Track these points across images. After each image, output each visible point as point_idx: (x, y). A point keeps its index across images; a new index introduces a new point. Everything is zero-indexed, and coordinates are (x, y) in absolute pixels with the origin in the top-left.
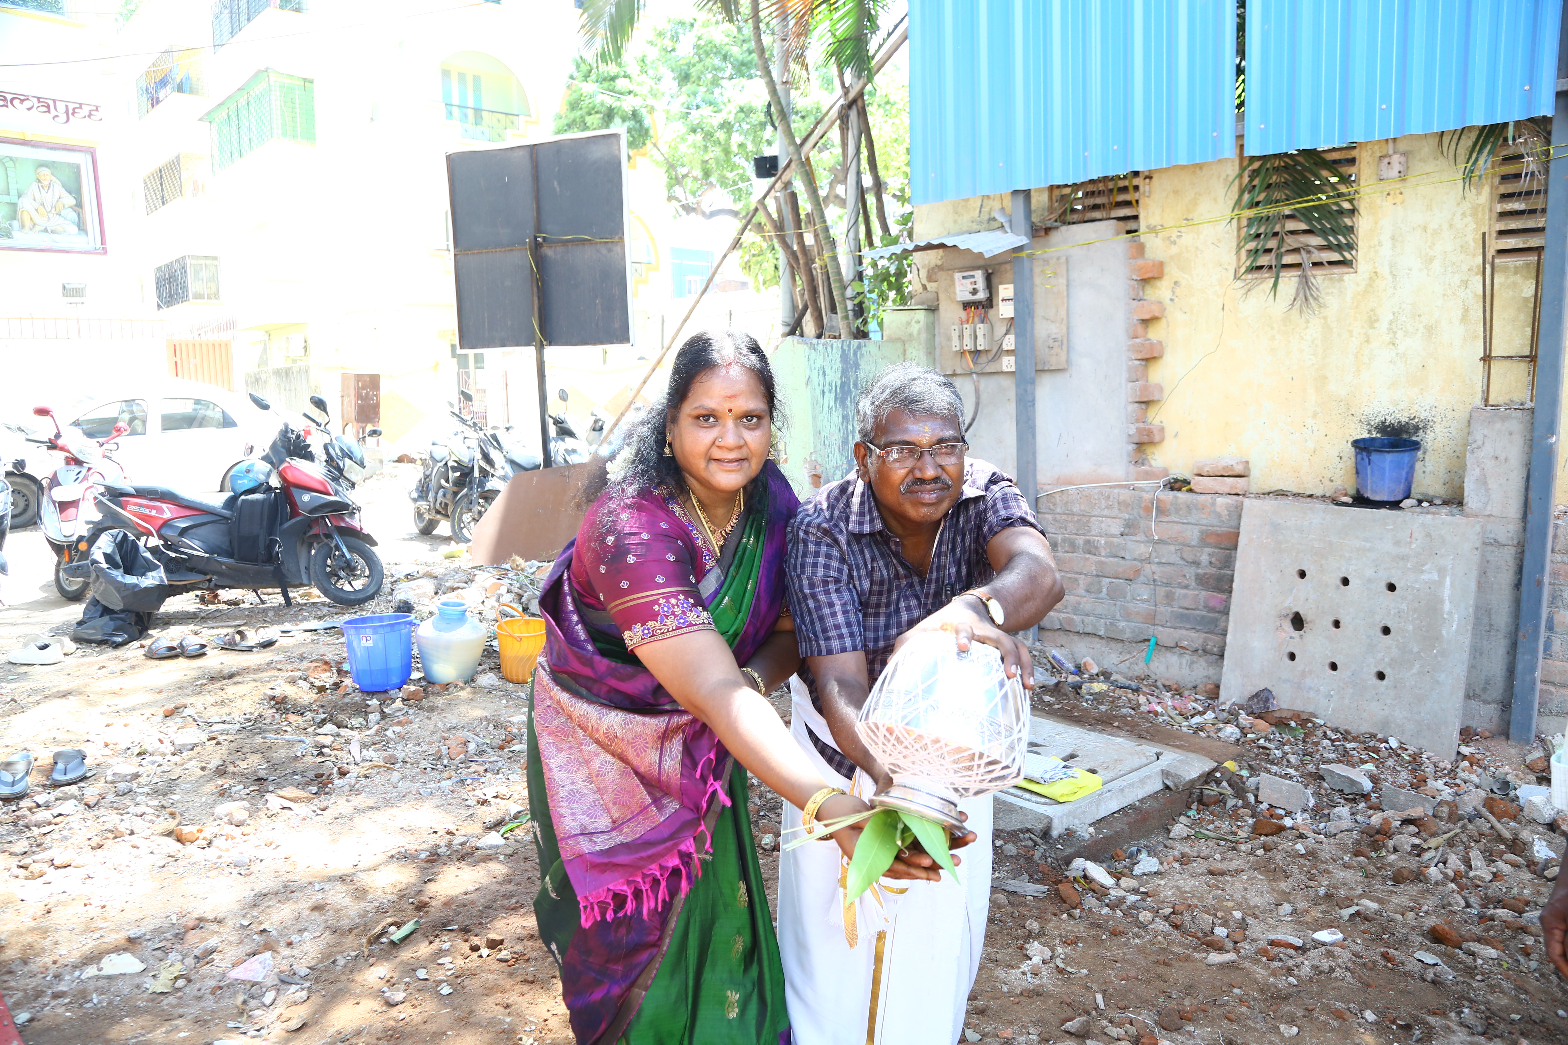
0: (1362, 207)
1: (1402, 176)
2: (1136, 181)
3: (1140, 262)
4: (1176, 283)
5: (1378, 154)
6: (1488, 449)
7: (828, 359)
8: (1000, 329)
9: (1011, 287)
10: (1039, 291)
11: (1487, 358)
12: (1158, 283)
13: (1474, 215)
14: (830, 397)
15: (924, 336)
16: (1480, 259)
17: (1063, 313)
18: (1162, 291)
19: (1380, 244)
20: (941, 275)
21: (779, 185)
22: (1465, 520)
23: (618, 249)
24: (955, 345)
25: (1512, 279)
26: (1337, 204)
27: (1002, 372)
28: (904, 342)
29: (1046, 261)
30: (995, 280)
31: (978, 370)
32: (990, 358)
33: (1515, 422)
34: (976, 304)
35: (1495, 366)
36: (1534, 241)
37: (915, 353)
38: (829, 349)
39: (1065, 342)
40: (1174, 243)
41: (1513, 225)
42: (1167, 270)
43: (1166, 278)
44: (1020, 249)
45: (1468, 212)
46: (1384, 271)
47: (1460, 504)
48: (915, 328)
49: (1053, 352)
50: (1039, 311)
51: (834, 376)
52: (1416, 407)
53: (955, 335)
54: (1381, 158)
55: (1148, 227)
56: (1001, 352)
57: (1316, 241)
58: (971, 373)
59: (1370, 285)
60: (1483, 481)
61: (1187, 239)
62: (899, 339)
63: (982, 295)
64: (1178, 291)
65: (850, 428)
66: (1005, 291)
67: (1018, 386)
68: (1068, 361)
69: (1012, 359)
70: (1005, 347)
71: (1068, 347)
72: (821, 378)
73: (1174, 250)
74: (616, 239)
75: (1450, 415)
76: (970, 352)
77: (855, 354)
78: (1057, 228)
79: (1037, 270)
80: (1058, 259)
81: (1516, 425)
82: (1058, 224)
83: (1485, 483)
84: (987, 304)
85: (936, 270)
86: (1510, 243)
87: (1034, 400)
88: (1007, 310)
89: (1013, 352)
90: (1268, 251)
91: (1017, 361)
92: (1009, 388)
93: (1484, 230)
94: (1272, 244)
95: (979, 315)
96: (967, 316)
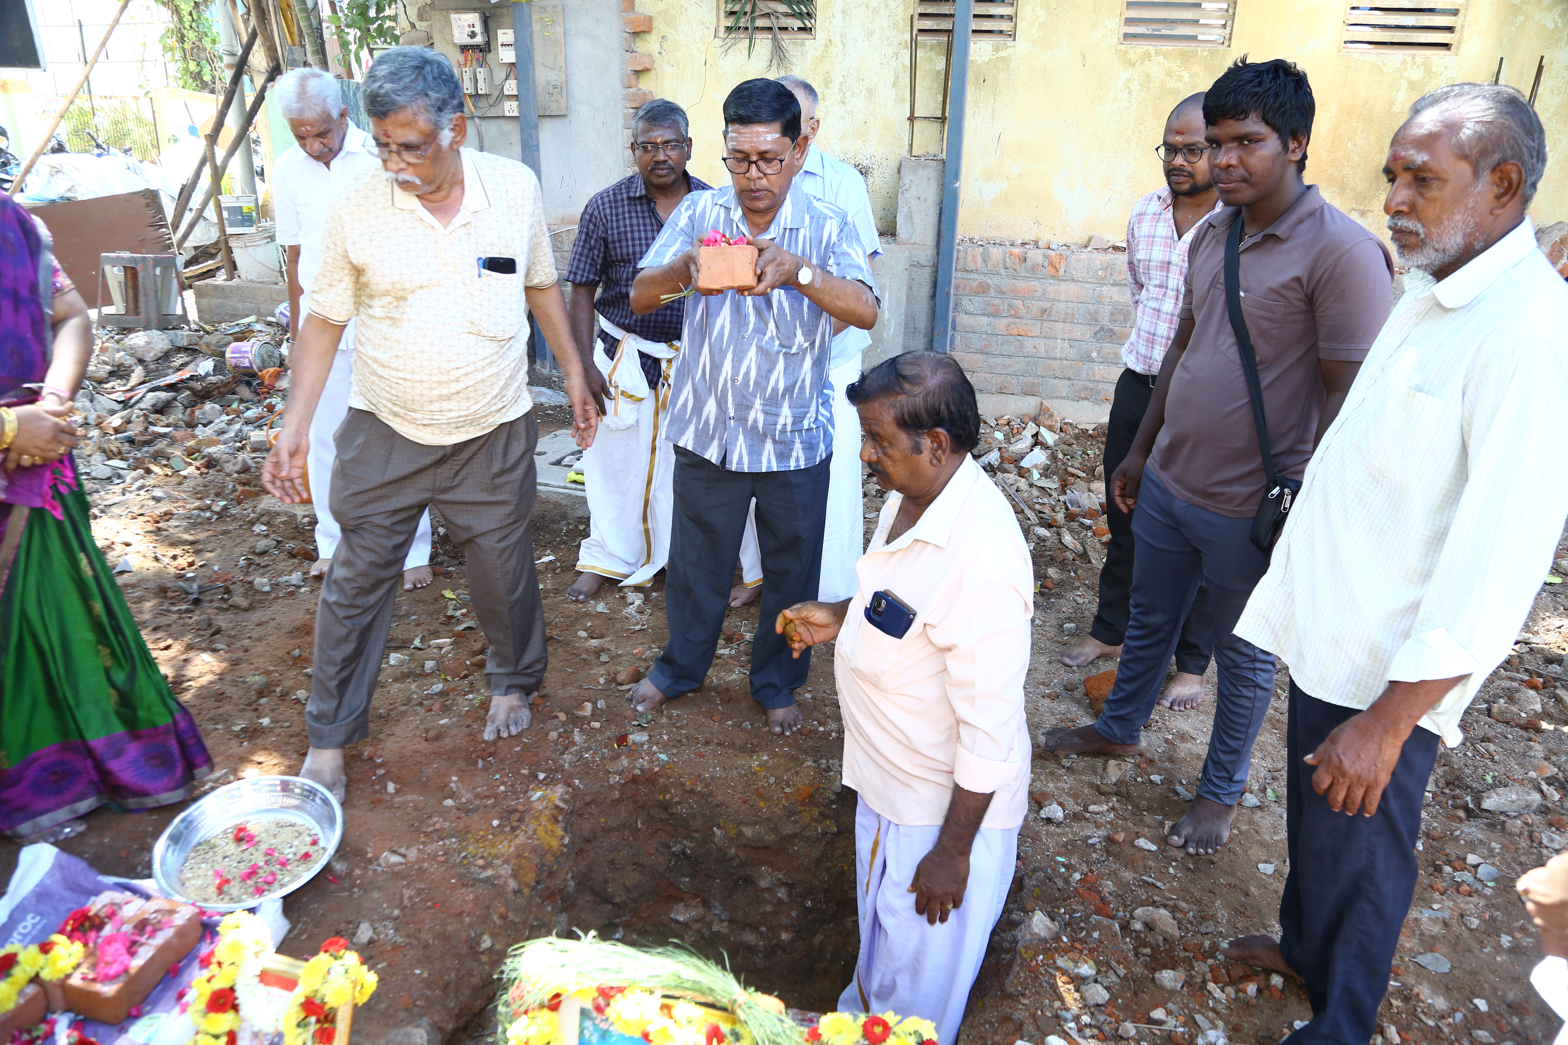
3: (632, 16)
4: (663, 37)
6: (913, 191)
8: (500, 74)
9: (510, 32)
10: (537, 38)
11: (912, 118)
12: (647, 37)
16: (908, 36)
17: (561, 61)
18: (650, 45)
19: (833, 16)
20: (436, 15)
22: (898, 247)
25: (929, 54)
27: (504, 117)
29: (543, 9)
30: (492, 24)
31: (480, 114)
32: (491, 102)
33: (931, 170)
34: (474, 47)
35: (917, 124)
36: (945, 25)
39: (561, 89)
41: (930, 9)
42: (655, 24)
43: (654, 31)
46: (837, 39)
47: (894, 235)
49: (554, 98)
50: (538, 58)
52: (860, 156)
56: (503, 97)
57: (782, 8)
59: (826, 51)
60: (910, 217)
63: (479, 39)
64: (665, 45)
66: (505, 35)
67: (522, 131)
68: (567, 107)
69: (515, 104)
70: (506, 92)
71: (567, 94)
73: (661, 6)
75: (885, 163)
76: (470, 96)
79: (535, 17)
80: (555, 7)
81: (932, 172)
83: (911, 218)
84: (486, 48)
85: (428, 9)
86: (928, 24)
87: (538, 145)
88: (507, 56)
89: (516, 97)
90: (745, 13)
91: (519, 106)
92: (513, 132)
93: (911, 12)
94: (748, 8)
95: (478, 59)
96: (466, 59)
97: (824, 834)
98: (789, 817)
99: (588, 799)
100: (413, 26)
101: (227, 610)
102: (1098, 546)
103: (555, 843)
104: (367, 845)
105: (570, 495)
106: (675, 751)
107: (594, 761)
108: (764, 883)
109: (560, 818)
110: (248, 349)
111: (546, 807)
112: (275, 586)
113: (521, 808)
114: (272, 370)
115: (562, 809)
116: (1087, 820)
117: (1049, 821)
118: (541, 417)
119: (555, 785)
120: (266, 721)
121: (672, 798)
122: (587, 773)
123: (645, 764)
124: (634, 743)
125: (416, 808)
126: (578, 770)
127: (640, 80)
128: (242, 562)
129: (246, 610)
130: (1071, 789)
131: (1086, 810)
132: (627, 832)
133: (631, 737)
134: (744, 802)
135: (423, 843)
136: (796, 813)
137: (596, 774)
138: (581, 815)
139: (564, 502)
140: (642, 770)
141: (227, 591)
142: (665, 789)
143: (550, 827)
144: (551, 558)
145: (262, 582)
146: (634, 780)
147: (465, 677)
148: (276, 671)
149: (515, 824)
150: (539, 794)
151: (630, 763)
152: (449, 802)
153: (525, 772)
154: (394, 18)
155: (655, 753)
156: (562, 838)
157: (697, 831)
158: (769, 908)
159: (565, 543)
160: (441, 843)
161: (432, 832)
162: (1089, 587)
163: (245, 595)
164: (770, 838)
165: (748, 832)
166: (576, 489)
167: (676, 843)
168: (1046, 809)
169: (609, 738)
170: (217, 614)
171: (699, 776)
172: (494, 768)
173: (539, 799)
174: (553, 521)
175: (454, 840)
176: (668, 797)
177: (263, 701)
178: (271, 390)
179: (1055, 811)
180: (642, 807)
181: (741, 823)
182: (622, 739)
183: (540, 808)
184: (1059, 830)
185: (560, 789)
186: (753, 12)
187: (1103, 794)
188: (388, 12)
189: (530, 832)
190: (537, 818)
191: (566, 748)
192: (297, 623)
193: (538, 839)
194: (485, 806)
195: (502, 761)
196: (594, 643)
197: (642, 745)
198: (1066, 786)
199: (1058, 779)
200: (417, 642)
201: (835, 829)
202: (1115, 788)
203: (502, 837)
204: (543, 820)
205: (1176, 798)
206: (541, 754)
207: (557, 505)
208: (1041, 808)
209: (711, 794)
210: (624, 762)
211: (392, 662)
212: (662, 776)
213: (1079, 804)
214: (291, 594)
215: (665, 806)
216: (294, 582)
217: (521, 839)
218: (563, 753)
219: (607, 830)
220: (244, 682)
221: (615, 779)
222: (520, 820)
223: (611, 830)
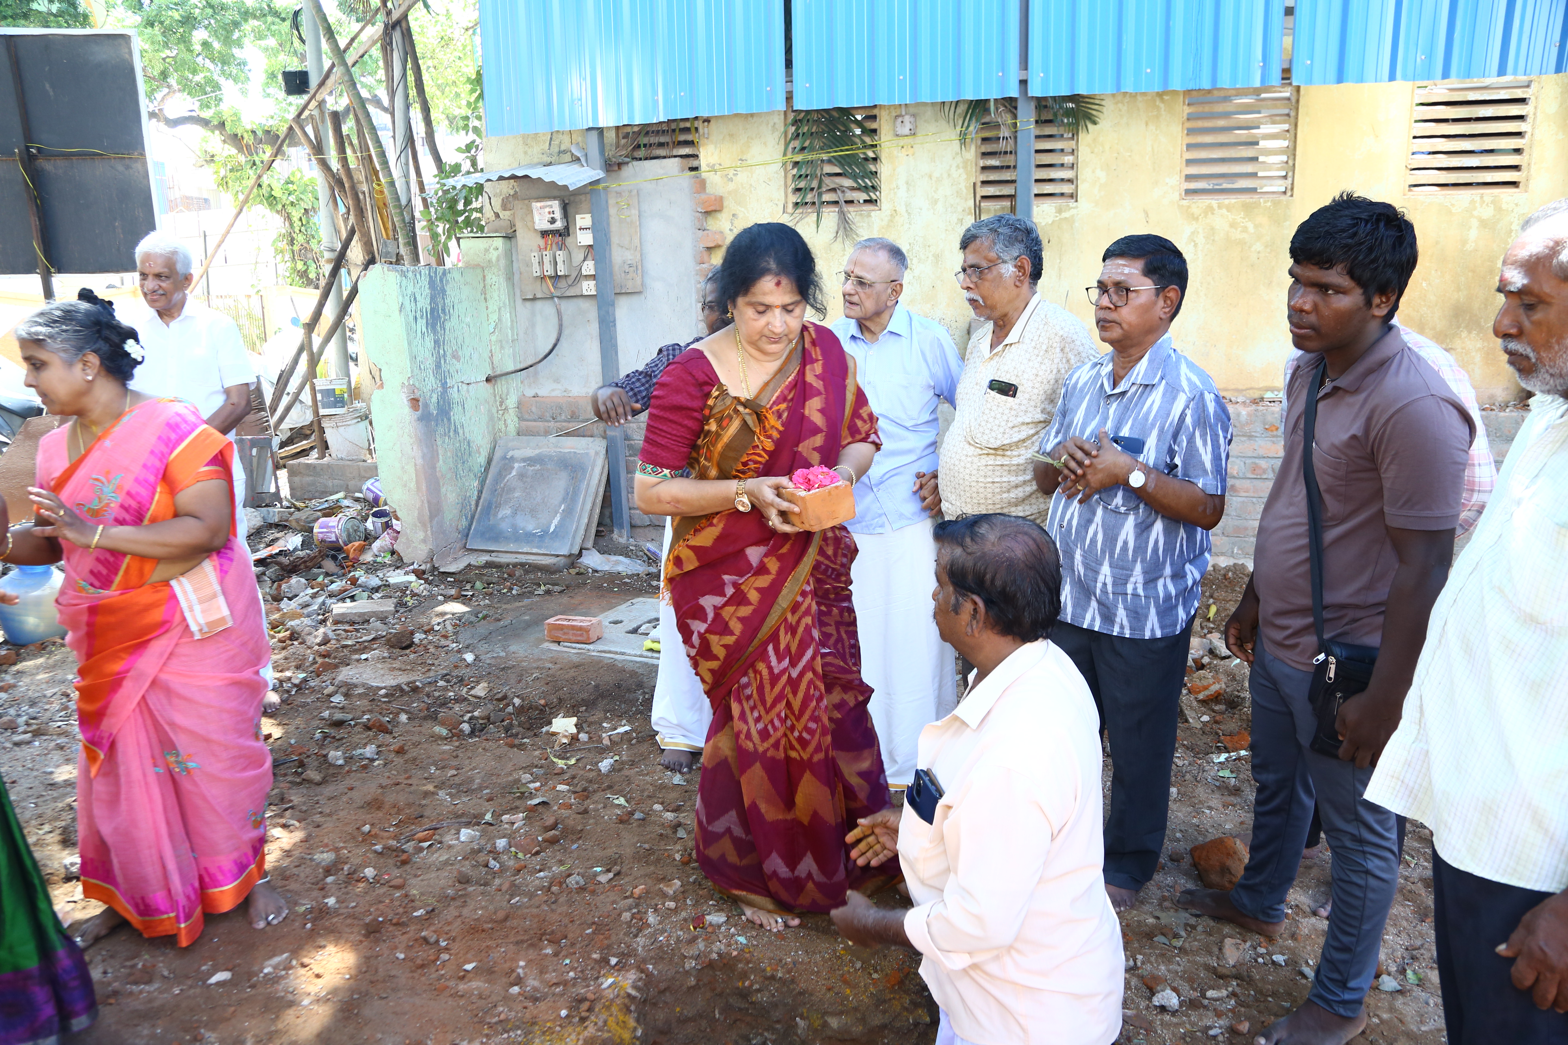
0: (884, 157)
1: (913, 133)
2: (696, 124)
3: (703, 196)
4: (734, 215)
5: (894, 114)
7: (418, 286)
8: (578, 256)
9: (588, 217)
10: (613, 220)
12: (719, 215)
13: (965, 167)
14: (422, 323)
15: (503, 262)
16: (971, 203)
17: (636, 241)
18: (721, 223)
19: (898, 187)
20: (518, 205)
21: (313, 104)
23: (138, 166)
24: (536, 271)
26: (865, 154)
27: (582, 296)
28: (483, 269)
29: (619, 194)
30: (571, 210)
31: (559, 294)
32: (570, 282)
34: (554, 232)
36: (1008, 190)
37: (495, 279)
38: (418, 276)
39: (638, 267)
40: (731, 180)
41: (993, 177)
42: (725, 204)
43: (725, 211)
44: (597, 182)
45: (961, 165)
46: (902, 209)
48: (494, 255)
49: (629, 276)
50: (615, 240)
51: (424, 302)
53: (535, 261)
54: (897, 117)
55: (708, 165)
56: (581, 277)
57: (847, 182)
58: (552, 298)
59: (891, 221)
61: (742, 177)
62: (478, 265)
63: (559, 225)
64: (736, 223)
65: (442, 352)
66: (583, 220)
67: (599, 308)
68: (643, 284)
69: (592, 283)
70: (584, 273)
71: (643, 272)
72: (413, 304)
73: (731, 186)
74: (135, 155)
75: (954, 325)
76: (550, 277)
77: (441, 280)
78: (627, 163)
79: (612, 202)
80: (630, 191)
82: (627, 160)
84: (565, 233)
85: (511, 199)
86: (991, 190)
87: (614, 321)
88: (585, 238)
89: (593, 277)
90: (812, 189)
91: (597, 285)
92: (591, 310)
93: (973, 180)
94: (815, 184)
95: (557, 243)
96: (546, 244)
97: (916, 1024)
98: (877, 1006)
99: (662, 986)
100: (497, 215)
101: (300, 784)
102: (1195, 704)
103: (627, 1036)
104: (428, 1037)
105: (646, 664)
106: (754, 933)
107: (669, 945)
109: (633, 1008)
110: (335, 524)
111: (618, 996)
112: (349, 759)
113: (591, 996)
114: (357, 544)
115: (634, 998)
116: (1205, 1007)
117: (1163, 1009)
118: (619, 586)
119: (627, 971)
120: (331, 901)
121: (751, 985)
122: (662, 958)
123: (723, 947)
124: (711, 924)
125: (480, 997)
126: (652, 954)
127: (713, 256)
128: (318, 735)
129: (319, 784)
130: (1185, 972)
131: (1204, 996)
132: (704, 1023)
133: (707, 917)
134: (829, 989)
135: (487, 1036)
136: (885, 1001)
137: (671, 960)
138: (655, 1004)
139: (640, 671)
140: (719, 954)
141: (302, 764)
142: (744, 976)
143: (621, 1018)
144: (627, 728)
145: (336, 756)
146: (711, 965)
147: (537, 853)
148: (345, 848)
149: (584, 1014)
150: (610, 980)
151: (706, 946)
152: (515, 990)
153: (595, 956)
154: (480, 210)
155: (733, 935)
156: (635, 1029)
157: (778, 1022)
159: (641, 713)
160: (505, 1035)
161: (496, 1023)
162: (1188, 748)
163: (319, 769)
164: (858, 1030)
165: (834, 1022)
166: (652, 657)
167: (756, 1035)
168: (1159, 995)
169: (685, 920)
170: (290, 788)
171: (781, 960)
172: (563, 953)
173: (610, 986)
174: (629, 690)
175: (519, 1032)
176: (747, 983)
177: (330, 879)
178: (355, 564)
179: (1169, 998)
180: (720, 995)
181: (826, 1013)
182: (699, 921)
183: (612, 996)
184: (1174, 1020)
185: (632, 975)
186: (819, 187)
187: (1221, 977)
188: (475, 205)
189: (600, 1023)
190: (608, 1008)
191: (640, 930)
192: (369, 798)
193: (609, 1031)
194: (554, 994)
195: (573, 944)
196: (669, 816)
197: (719, 926)
198: (1179, 969)
199: (1170, 961)
200: (488, 817)
201: (928, 1019)
202: (1234, 970)
203: (570, 1029)
204: (614, 1009)
205: (1304, 981)
206: (614, 938)
207: (633, 674)
208: (1153, 994)
209: (793, 981)
210: (701, 945)
211: (463, 838)
212: (740, 961)
213: (1195, 990)
214: (365, 767)
215: (744, 994)
216: (368, 755)
217: (591, 1030)
218: (636, 936)
219: (683, 1021)
220: (311, 860)
221: (690, 964)
222: (590, 1010)
223: (686, 1020)
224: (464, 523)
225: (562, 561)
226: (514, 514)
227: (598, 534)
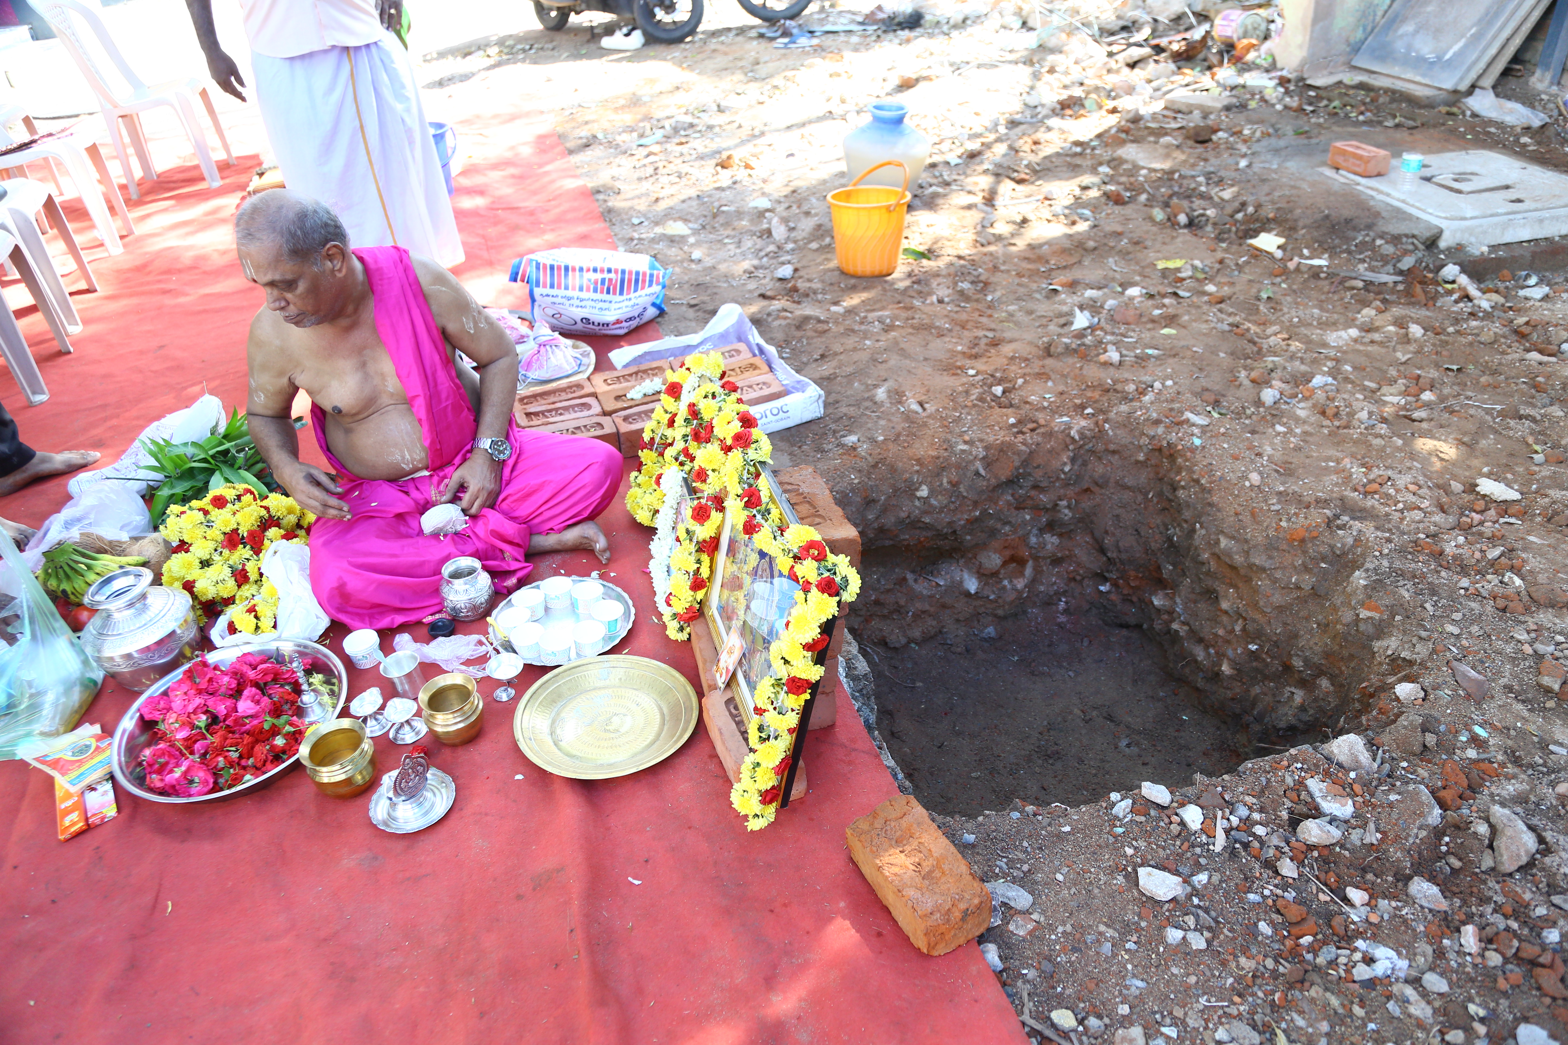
98: (1267, 549)
99: (1112, 447)
108: (1225, 605)
109: (1070, 447)
110: (1235, 18)
114: (1250, 40)
115: (1075, 441)
118: (1478, 133)
119: (1089, 420)
121: (1180, 481)
122: (1122, 425)
123: (1176, 439)
124: (1186, 420)
126: (1120, 419)
132: (1139, 497)
133: (1191, 415)
134: (1236, 514)
135: (945, 409)
136: (1277, 549)
137: (1133, 431)
138: (1100, 459)
140: (1168, 443)
142: (1179, 470)
143: (1057, 450)
144: (1324, 262)
146: (1157, 448)
149: (1025, 429)
150: (1066, 419)
151: (1163, 432)
153: (1077, 402)
155: (1194, 436)
156: (1065, 464)
157: (1186, 521)
158: (1221, 632)
161: (960, 405)
164: (1239, 559)
171: (1212, 471)
173: (1063, 424)
175: (968, 418)
176: (1178, 478)
180: (1161, 479)
181: (1222, 532)
183: (1057, 430)
185: (1089, 424)
191: (1132, 401)
194: (1020, 409)
197: (1195, 426)
203: (1004, 433)
206: (1107, 397)
209: (1210, 491)
210: (1160, 430)
211: (1086, 294)
212: (1182, 456)
215: (1174, 488)
218: (1124, 403)
219: (1122, 485)
221: (1145, 440)
222: (1033, 430)
223: (1125, 487)
224: (1359, 35)
225: (1443, 95)
226: (1417, 32)
227: (1506, 72)
